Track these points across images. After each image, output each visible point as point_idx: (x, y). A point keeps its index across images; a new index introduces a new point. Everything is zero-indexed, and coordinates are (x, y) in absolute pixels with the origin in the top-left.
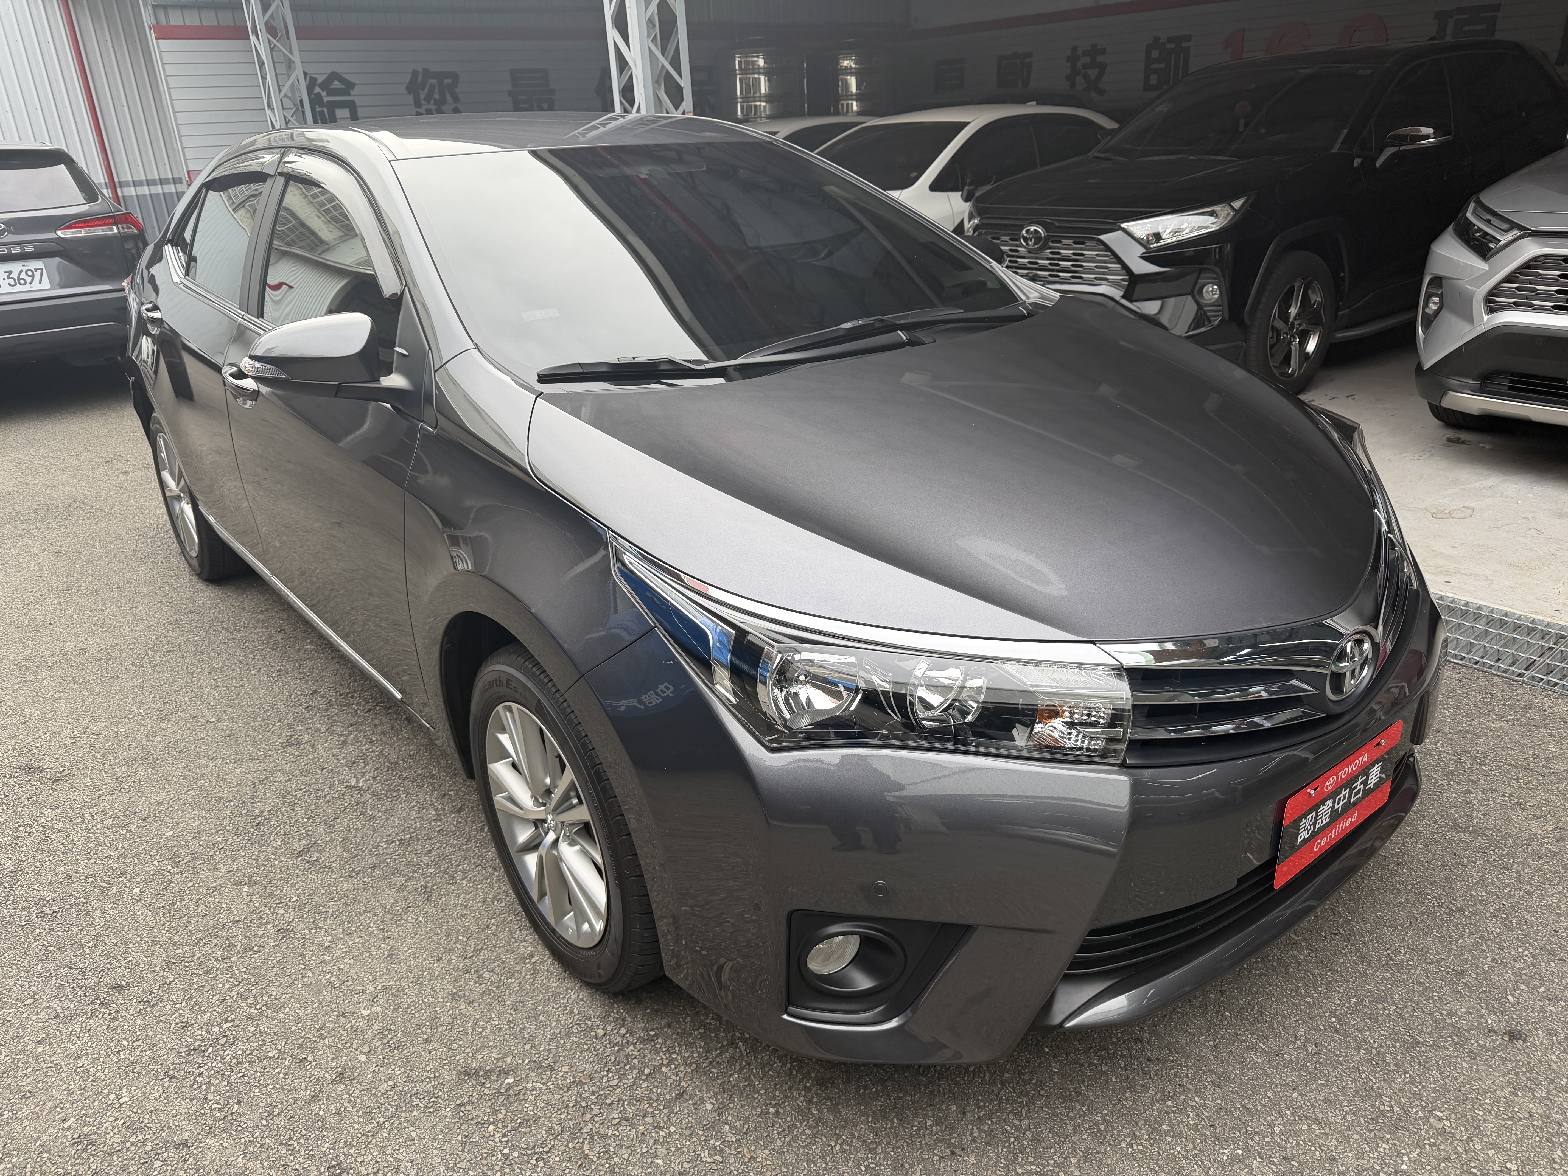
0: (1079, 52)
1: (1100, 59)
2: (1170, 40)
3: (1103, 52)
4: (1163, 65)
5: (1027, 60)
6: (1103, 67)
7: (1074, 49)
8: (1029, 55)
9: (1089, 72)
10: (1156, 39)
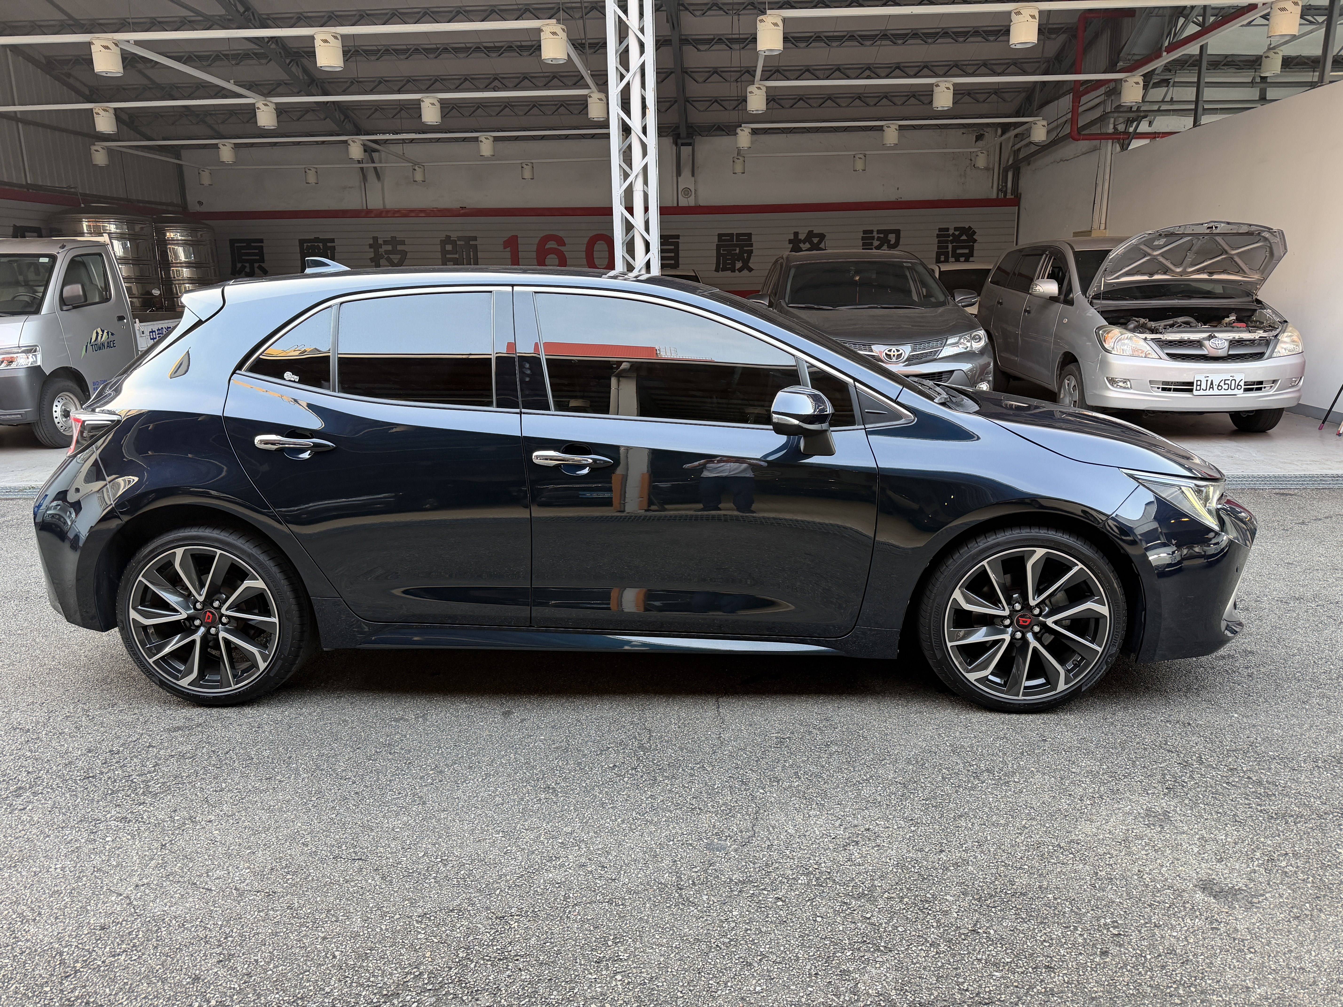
0: (380, 241)
1: (400, 248)
2: (460, 238)
3: (403, 243)
4: (457, 256)
5: (329, 244)
6: (404, 254)
7: (375, 239)
8: (332, 240)
9: (391, 256)
10: (448, 237)
